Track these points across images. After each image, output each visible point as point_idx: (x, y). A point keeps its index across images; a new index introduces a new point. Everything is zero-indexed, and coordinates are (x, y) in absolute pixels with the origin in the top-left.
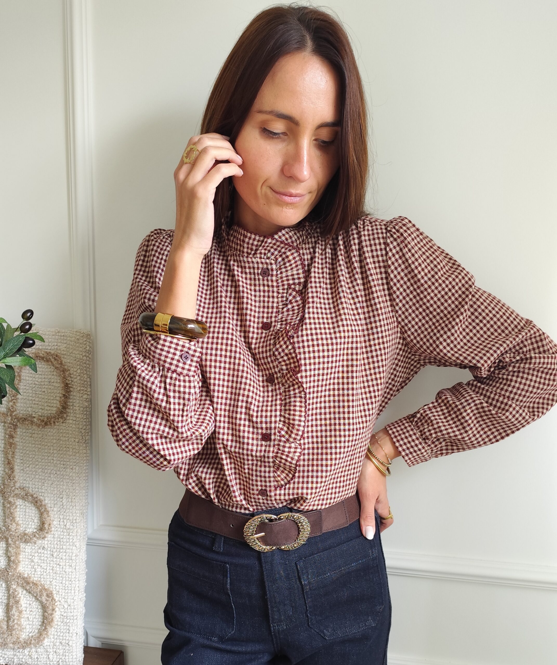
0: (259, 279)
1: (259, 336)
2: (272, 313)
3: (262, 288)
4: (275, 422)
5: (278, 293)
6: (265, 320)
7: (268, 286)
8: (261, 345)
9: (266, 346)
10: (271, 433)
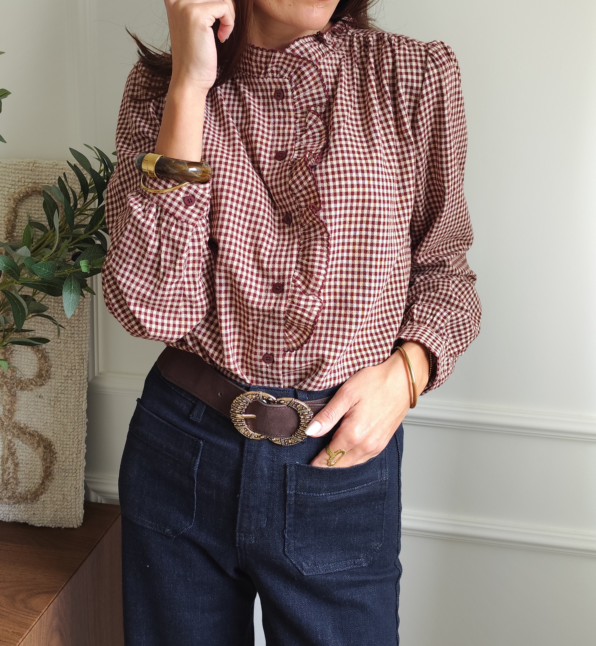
0: (273, 103)
1: (272, 167)
2: (288, 140)
3: (277, 113)
4: (290, 269)
5: (296, 118)
6: (279, 149)
7: (284, 110)
8: (274, 177)
9: (281, 179)
10: (284, 283)
